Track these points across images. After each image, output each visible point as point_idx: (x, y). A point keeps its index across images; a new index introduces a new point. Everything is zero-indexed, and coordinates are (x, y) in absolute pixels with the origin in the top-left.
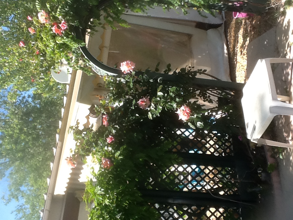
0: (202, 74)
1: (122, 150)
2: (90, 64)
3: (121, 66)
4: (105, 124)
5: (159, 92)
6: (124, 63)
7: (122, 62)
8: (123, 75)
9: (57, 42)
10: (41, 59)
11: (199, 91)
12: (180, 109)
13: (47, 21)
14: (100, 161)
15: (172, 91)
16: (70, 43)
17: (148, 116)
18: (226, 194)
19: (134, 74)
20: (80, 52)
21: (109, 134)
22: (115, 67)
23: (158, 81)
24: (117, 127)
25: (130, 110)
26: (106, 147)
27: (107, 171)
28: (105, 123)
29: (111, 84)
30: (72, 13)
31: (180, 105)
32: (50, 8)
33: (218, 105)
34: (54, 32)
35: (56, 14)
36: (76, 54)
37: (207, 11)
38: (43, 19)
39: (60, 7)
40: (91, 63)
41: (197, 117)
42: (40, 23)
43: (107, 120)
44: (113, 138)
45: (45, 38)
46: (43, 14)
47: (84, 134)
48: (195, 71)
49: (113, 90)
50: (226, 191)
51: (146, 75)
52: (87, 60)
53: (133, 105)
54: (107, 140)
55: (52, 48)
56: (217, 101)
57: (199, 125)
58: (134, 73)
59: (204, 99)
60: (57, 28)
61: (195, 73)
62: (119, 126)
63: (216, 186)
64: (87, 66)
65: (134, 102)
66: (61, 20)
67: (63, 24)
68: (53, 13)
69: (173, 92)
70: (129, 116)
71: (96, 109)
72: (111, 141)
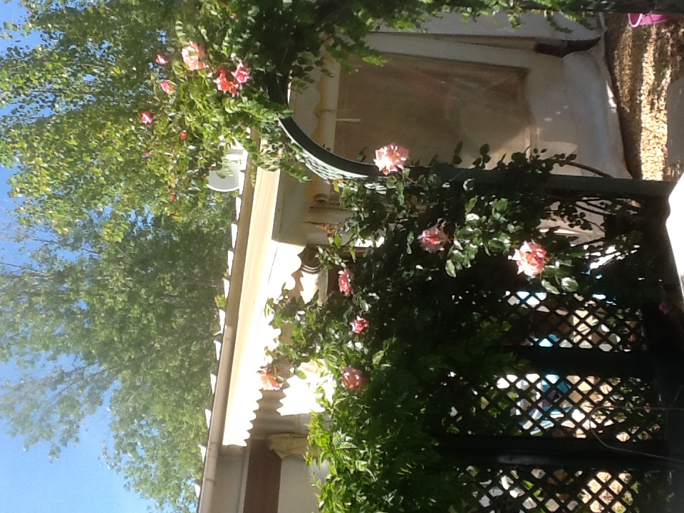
0: (566, 166)
1: (387, 348)
2: (304, 155)
3: (375, 158)
4: (345, 291)
5: (470, 213)
6: (382, 150)
7: (378, 149)
8: (381, 177)
9: (228, 110)
10: (190, 150)
11: (558, 203)
12: (519, 249)
13: (202, 65)
14: (338, 376)
15: (498, 210)
16: (258, 111)
17: (446, 269)
18: (634, 441)
19: (408, 174)
20: (278, 129)
21: (355, 313)
22: (361, 158)
23: (465, 187)
24: (373, 297)
25: (402, 255)
26: (350, 342)
27: (356, 398)
28: (344, 287)
29: (353, 198)
30: (258, 44)
31: (518, 239)
32: (207, 35)
33: (606, 235)
34: (220, 88)
35: (222, 49)
36: (269, 133)
37: (571, 17)
38: (192, 62)
39: (230, 31)
40: (307, 154)
41: (561, 266)
42: (188, 71)
43: (349, 280)
44: (365, 321)
45: (200, 102)
46: (193, 50)
47: (299, 315)
48: (547, 159)
49: (358, 212)
50: (633, 433)
51: (435, 175)
52: (297, 147)
53: (408, 245)
54: (351, 327)
55: (216, 125)
56: (602, 225)
57: (567, 285)
58: (406, 171)
59: (571, 221)
60: (225, 79)
61: (550, 163)
62: (378, 294)
63: (609, 423)
64: (296, 160)
65: (411, 238)
66: (234, 63)
67: (241, 72)
68: (216, 47)
69: (502, 213)
70: (399, 269)
71: (323, 257)
72: (361, 329)
